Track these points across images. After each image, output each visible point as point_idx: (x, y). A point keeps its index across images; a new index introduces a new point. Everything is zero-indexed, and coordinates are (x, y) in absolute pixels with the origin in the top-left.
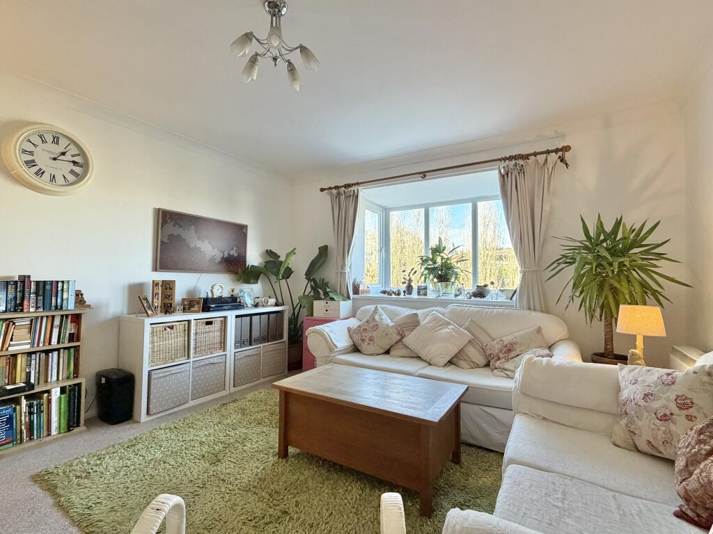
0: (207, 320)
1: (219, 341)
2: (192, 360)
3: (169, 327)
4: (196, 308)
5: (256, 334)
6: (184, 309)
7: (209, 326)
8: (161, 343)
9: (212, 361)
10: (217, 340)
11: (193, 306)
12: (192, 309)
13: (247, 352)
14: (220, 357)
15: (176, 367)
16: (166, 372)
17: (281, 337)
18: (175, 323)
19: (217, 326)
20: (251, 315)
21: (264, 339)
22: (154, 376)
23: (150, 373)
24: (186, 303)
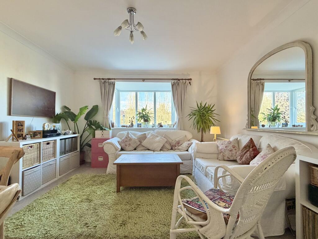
0: (47, 142)
1: (52, 153)
2: (42, 163)
3: (30, 146)
4: (39, 136)
5: (67, 149)
6: (31, 137)
7: (48, 145)
8: (27, 155)
9: (50, 163)
10: (52, 152)
11: (37, 135)
12: (36, 137)
13: (65, 157)
14: (54, 161)
15: (36, 168)
16: (31, 171)
17: (77, 149)
18: (32, 145)
19: (51, 145)
20: (65, 139)
21: (71, 151)
22: (25, 174)
23: (23, 172)
24: (31, 133)
